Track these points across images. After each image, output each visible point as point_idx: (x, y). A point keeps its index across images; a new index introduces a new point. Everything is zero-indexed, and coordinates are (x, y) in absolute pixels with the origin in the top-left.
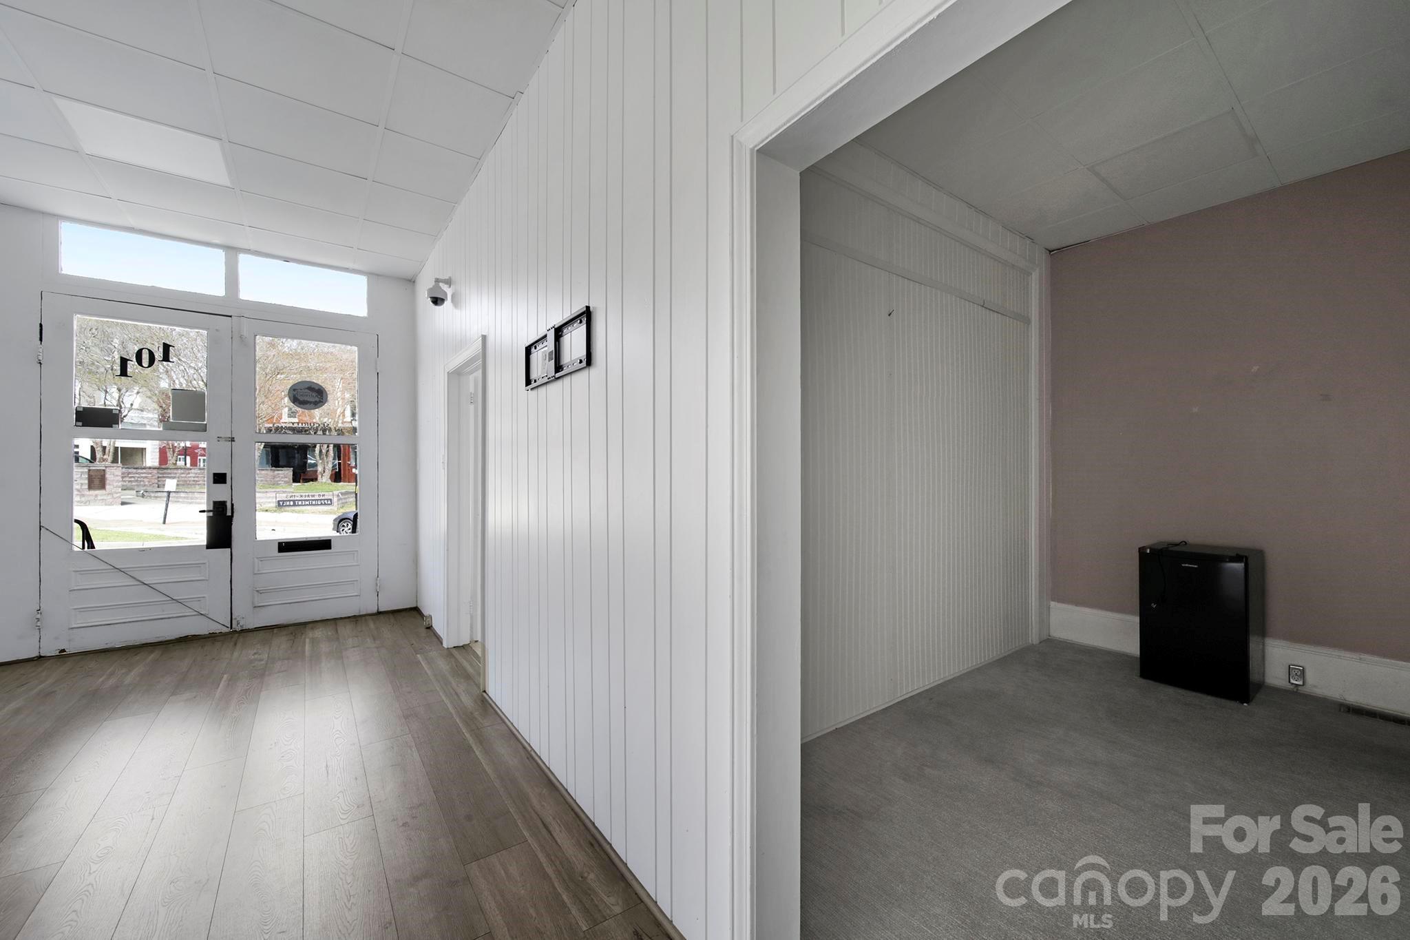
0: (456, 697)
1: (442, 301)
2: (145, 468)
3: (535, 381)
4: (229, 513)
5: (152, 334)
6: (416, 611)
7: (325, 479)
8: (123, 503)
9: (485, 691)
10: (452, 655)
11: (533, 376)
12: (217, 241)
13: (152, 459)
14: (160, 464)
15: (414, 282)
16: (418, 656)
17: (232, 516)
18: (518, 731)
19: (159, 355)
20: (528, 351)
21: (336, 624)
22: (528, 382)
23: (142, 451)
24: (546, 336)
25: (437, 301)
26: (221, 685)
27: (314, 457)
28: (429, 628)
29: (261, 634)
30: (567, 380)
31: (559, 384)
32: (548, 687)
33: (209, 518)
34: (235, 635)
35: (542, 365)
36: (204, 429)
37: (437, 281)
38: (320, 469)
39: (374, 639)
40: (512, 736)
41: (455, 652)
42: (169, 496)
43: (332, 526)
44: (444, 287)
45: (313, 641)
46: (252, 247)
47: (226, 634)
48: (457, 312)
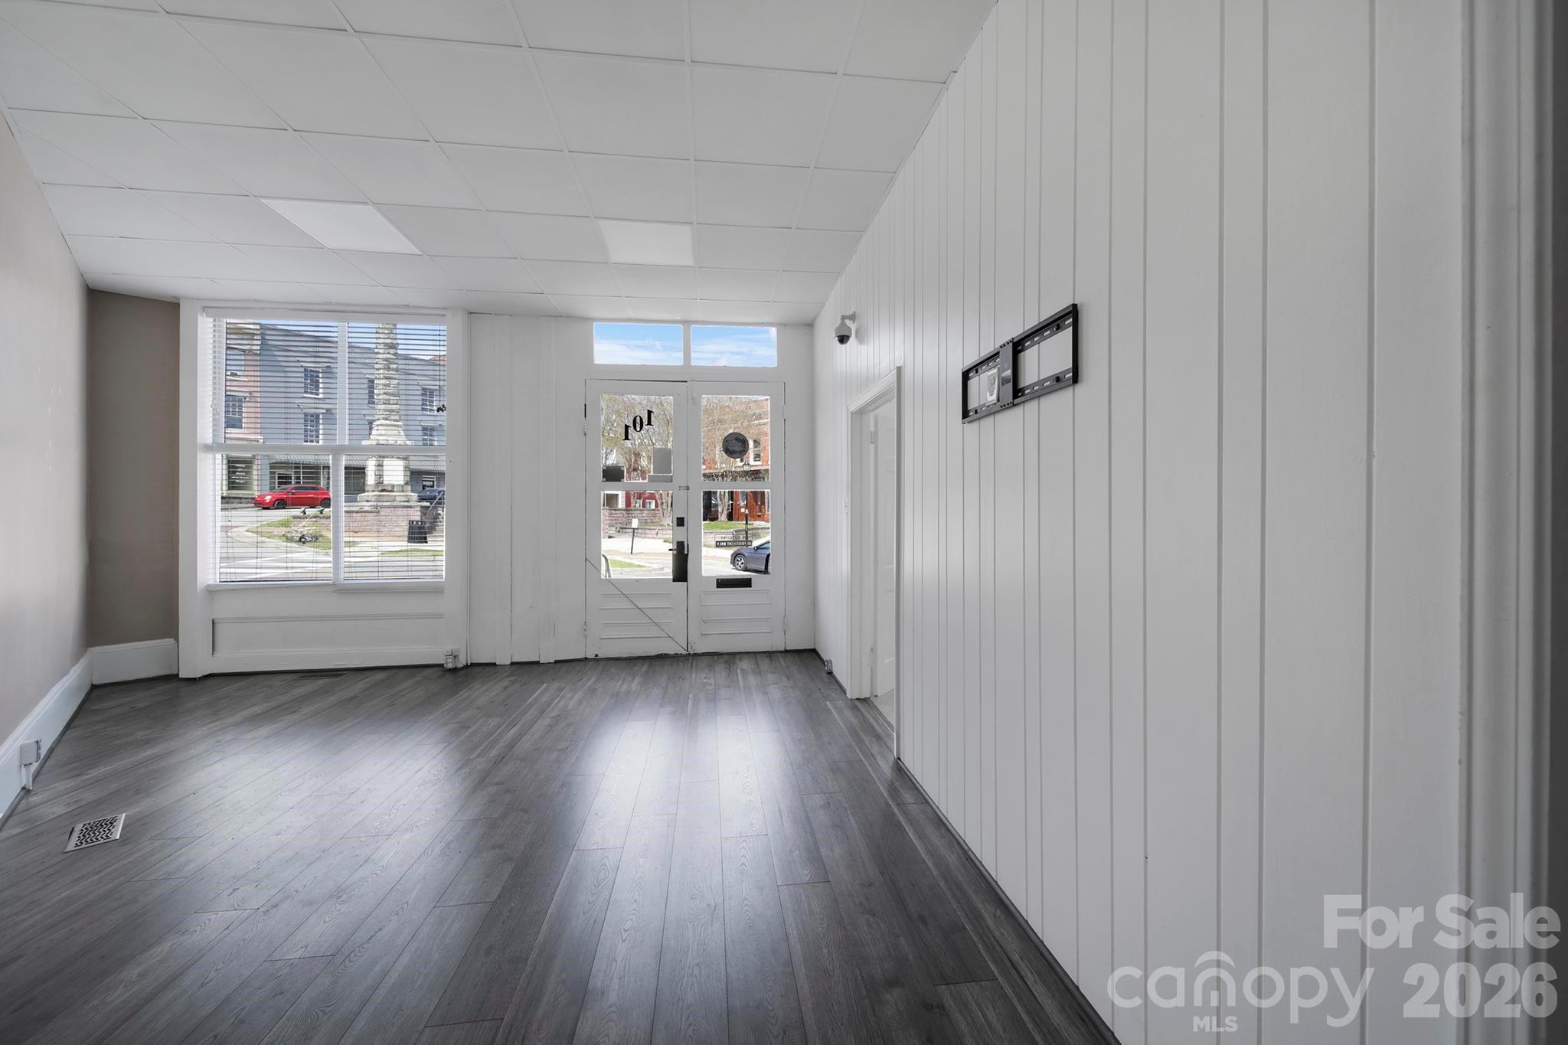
0: (872, 758)
1: (848, 337)
2: (619, 510)
3: (976, 412)
4: (686, 552)
5: (640, 403)
6: (813, 653)
7: (723, 517)
8: (610, 537)
9: (899, 759)
10: (857, 707)
11: (973, 404)
12: (678, 318)
13: (621, 503)
14: (626, 507)
15: (812, 325)
16: (828, 703)
17: (688, 554)
18: (946, 819)
19: (645, 421)
20: (966, 376)
21: (756, 659)
22: (965, 414)
23: (617, 495)
24: (998, 353)
25: (843, 339)
26: (689, 705)
27: (716, 499)
28: (830, 673)
29: (706, 660)
30: (1031, 407)
31: (1016, 413)
32: (996, 782)
33: (674, 555)
34: (689, 659)
35: (986, 389)
36: (670, 480)
37: (844, 318)
38: (720, 509)
39: (788, 678)
40: (941, 823)
41: (858, 703)
42: (634, 533)
43: (730, 561)
44: (848, 322)
45: (743, 671)
46: (700, 319)
47: (685, 656)
48: (864, 348)
